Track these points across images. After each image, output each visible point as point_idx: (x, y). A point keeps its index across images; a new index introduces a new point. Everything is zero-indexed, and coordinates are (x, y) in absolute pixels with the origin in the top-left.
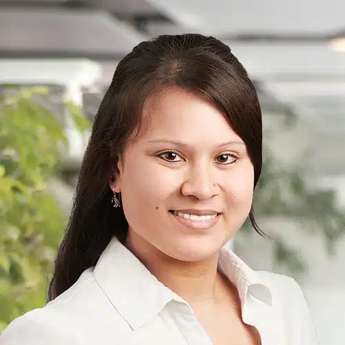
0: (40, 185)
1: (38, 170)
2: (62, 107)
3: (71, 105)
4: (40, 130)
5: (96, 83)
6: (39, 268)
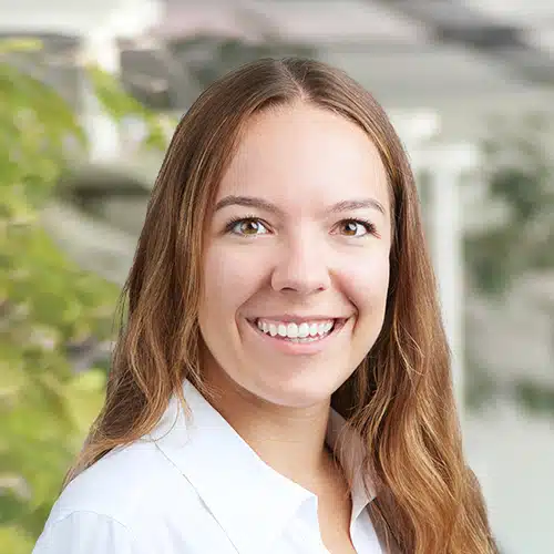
0: (24, 215)
1: (18, 188)
2: (72, 76)
3: (93, 71)
4: (24, 116)
5: (151, 32)
6: (21, 364)
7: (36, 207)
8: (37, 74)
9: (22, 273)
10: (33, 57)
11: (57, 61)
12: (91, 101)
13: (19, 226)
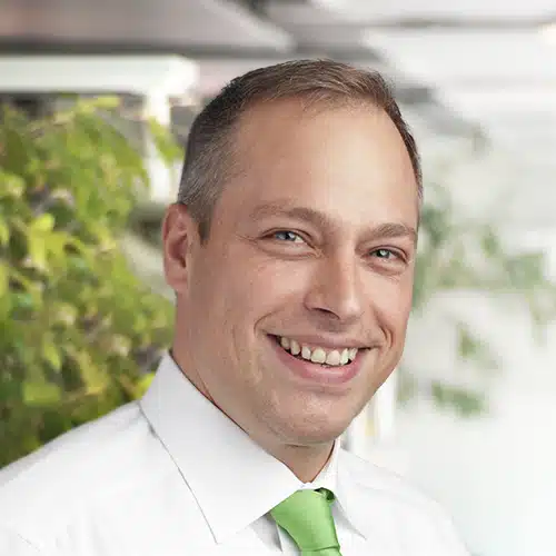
0: (108, 243)
1: (104, 220)
2: (139, 127)
4: (108, 161)
5: (191, 91)
6: (105, 367)
7: (115, 236)
8: (117, 126)
9: (106, 291)
10: (113, 111)
11: (128, 115)
12: (152, 149)
13: (105, 253)
